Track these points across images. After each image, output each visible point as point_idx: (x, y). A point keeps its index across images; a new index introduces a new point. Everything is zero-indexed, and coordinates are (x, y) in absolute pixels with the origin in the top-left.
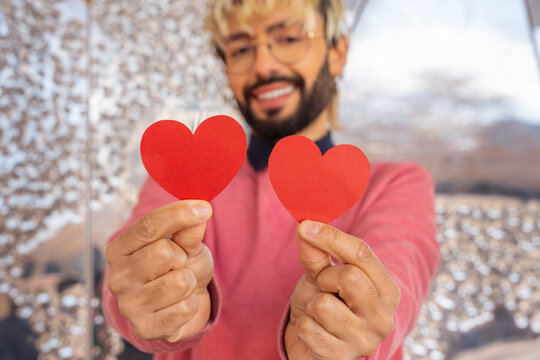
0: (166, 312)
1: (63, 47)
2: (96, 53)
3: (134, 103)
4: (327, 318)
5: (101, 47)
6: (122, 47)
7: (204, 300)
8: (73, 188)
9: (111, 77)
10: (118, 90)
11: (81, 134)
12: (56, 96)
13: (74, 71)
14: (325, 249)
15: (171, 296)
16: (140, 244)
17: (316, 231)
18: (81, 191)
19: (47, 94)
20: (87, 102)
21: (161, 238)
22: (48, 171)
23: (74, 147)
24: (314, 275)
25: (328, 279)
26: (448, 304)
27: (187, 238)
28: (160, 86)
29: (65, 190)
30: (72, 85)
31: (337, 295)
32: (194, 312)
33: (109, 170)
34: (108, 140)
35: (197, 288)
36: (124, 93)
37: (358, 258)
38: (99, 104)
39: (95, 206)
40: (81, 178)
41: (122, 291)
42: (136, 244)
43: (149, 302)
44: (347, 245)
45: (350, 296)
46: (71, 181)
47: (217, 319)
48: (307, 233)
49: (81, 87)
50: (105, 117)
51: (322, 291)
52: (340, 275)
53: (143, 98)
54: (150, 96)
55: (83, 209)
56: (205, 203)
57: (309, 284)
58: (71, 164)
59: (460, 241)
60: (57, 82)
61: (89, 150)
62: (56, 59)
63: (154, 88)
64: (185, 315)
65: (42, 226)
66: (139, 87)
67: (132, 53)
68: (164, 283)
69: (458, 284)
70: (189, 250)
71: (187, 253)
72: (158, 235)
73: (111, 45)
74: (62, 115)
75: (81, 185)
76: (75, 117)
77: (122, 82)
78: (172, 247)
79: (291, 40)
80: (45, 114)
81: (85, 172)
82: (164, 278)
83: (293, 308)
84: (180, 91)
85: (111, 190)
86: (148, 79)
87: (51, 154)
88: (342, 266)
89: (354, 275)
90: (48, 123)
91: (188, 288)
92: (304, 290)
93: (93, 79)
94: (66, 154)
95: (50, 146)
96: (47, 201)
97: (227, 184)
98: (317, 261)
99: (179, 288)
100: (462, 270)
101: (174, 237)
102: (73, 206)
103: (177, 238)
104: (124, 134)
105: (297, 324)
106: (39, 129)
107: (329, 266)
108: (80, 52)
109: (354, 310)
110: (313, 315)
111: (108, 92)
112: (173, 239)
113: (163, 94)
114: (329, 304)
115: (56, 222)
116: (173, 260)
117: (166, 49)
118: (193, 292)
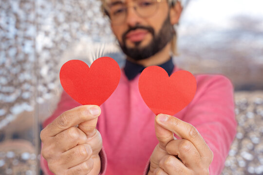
0: (75, 168)
1: (21, 7)
2: (39, 11)
3: (63, 40)
4: (171, 170)
5: (43, 7)
6: (55, 7)
7: (97, 161)
8: (27, 90)
9: (48, 25)
10: (53, 33)
11: (32, 58)
12: (16, 36)
13: (27, 21)
14: (171, 130)
15: (78, 159)
16: (60, 130)
17: (166, 120)
18: (31, 92)
19: (11, 35)
20: (35, 40)
21: (72, 127)
22: (12, 81)
23: (28, 66)
24: (164, 145)
25: (172, 147)
26: (248, 156)
27: (87, 127)
28: (78, 30)
29: (22, 91)
30: (25, 30)
31: (177, 157)
32: (91, 168)
33: (48, 79)
34: (47, 62)
35: (92, 154)
36: (57, 33)
37: (190, 135)
38: (42, 41)
39: (40, 100)
40: (31, 84)
41: (50, 157)
42: (58, 130)
43: (65, 163)
44: (183, 127)
45: (184, 157)
46: (26, 86)
47: (104, 172)
48: (161, 121)
49: (31, 31)
50: (45, 48)
51: (168, 154)
52: (179, 145)
53: (67, 37)
54: (71, 36)
55: (33, 102)
56: (97, 107)
57: (161, 150)
58: (26, 76)
59: (256, 120)
60: (17, 27)
61: (36, 68)
62: (16, 15)
63: (74, 31)
64: (86, 170)
65: (9, 113)
66: (65, 31)
67: (61, 10)
68: (73, 152)
69: (255, 145)
70: (88, 133)
71: (87, 135)
72: (70, 124)
73: (48, 6)
74: (20, 48)
75: (32, 89)
76: (28, 48)
77: (55, 28)
78: (78, 131)
79: (147, 4)
80: (10, 47)
81: (34, 80)
82: (74, 149)
83: (152, 163)
84: (89, 33)
85: (49, 91)
86: (70, 26)
87: (15, 70)
88: (180, 140)
89: (187, 146)
90: (12, 52)
91: (87, 155)
92: (158, 153)
93: (38, 27)
94: (23, 70)
95: (13, 65)
96: (12, 98)
97: (110, 95)
98: (166, 137)
99: (82, 155)
100: (257, 137)
101: (79, 126)
102: (27, 101)
103: (81, 127)
104: (56, 58)
105: (154, 172)
106: (7, 56)
107: (173, 140)
108: (30, 10)
109: (186, 165)
110: (163, 168)
111: (47, 34)
112: (78, 127)
113: (79, 34)
114: (172, 162)
115: (17, 110)
116: (78, 139)
117: (81, 8)
118: (90, 157)
